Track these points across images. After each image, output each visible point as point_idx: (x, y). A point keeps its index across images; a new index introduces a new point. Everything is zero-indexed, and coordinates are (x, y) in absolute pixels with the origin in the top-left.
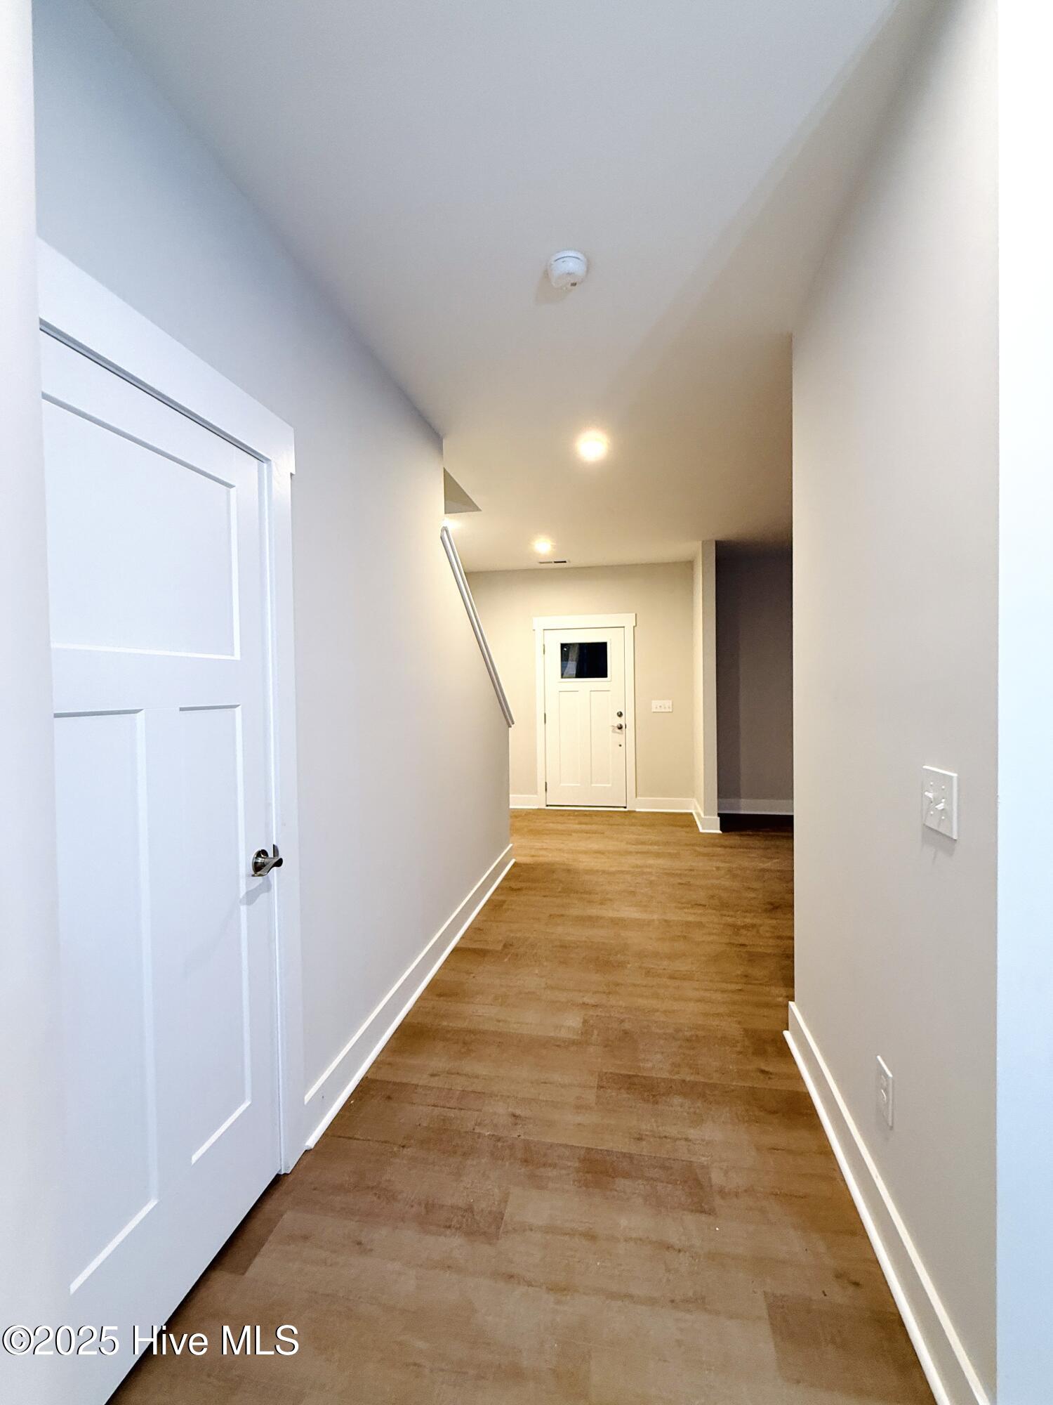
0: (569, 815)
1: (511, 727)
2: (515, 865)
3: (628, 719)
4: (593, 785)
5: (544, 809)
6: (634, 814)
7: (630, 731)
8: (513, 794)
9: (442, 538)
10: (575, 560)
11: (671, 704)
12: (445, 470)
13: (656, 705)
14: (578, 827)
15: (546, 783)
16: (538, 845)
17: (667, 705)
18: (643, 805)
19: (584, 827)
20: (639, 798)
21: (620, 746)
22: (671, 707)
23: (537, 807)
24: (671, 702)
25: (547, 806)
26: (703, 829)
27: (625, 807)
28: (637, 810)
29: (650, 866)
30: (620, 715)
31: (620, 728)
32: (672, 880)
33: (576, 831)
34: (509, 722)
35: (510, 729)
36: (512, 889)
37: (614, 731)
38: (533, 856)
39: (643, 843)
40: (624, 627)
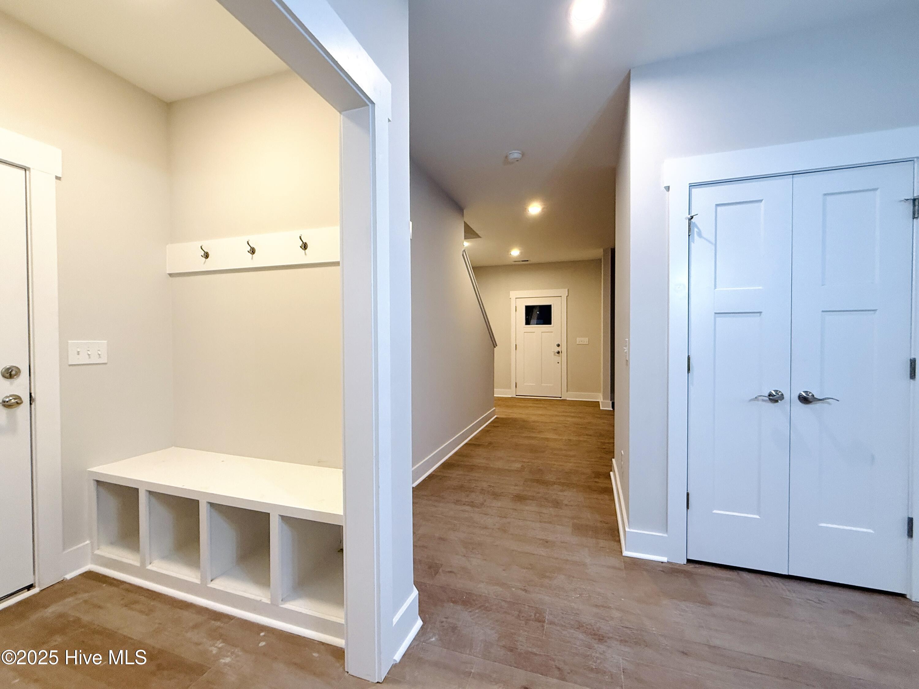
0: (529, 400)
1: (495, 347)
2: (496, 418)
3: (563, 348)
4: (542, 385)
5: (515, 397)
6: (566, 401)
7: (564, 354)
8: (496, 388)
9: (463, 255)
10: (534, 260)
11: (588, 340)
12: (465, 222)
13: (579, 340)
14: (532, 405)
15: (516, 383)
16: (510, 411)
17: (585, 340)
18: (570, 396)
19: (535, 405)
20: (568, 392)
21: (558, 363)
22: (588, 342)
23: (510, 396)
24: (587, 339)
25: (516, 396)
26: (602, 407)
27: (561, 398)
28: (567, 399)
29: (568, 421)
30: (558, 345)
31: (558, 353)
32: (576, 426)
33: (530, 407)
34: (495, 345)
35: (495, 348)
36: (495, 427)
37: (554, 355)
38: (506, 415)
39: (566, 412)
40: (561, 296)
